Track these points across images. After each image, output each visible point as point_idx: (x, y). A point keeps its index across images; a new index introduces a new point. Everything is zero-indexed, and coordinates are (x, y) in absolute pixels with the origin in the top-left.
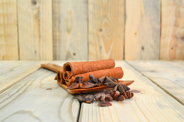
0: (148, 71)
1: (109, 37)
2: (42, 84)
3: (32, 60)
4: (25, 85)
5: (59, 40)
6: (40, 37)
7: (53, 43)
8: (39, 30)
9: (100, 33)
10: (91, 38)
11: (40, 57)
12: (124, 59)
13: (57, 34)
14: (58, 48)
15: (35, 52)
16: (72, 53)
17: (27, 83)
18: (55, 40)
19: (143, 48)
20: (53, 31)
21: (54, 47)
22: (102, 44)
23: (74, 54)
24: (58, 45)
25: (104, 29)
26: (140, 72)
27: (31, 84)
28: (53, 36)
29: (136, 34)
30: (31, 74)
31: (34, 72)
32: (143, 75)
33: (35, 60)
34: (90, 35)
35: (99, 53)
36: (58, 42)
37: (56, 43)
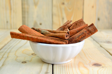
0: (105, 42)
1: (70, 9)
2: (17, 57)
3: (4, 29)
4: (3, 57)
5: (28, 12)
7: (23, 14)
8: (10, 3)
9: (63, 6)
10: (55, 11)
11: (11, 26)
13: (26, 6)
14: (26, 19)
15: (7, 22)
16: (38, 23)
17: (4, 55)
18: (24, 11)
19: (99, 19)
20: (22, 4)
21: (23, 17)
22: (64, 15)
23: (41, 24)
24: (26, 16)
25: (66, 3)
26: (98, 43)
27: (8, 57)
28: (22, 8)
29: (93, 7)
30: (6, 45)
31: (8, 43)
32: (101, 46)
33: (7, 29)
34: (54, 8)
36: (26, 13)
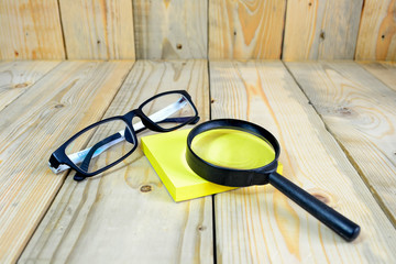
1: (252, 10)
2: (129, 167)
3: (93, 59)
5: (147, 17)
6: (106, 10)
7: (135, 22)
11: (108, 53)
12: (281, 57)
14: (144, 35)
15: (99, 42)
16: (174, 45)
18: (137, 16)
19: (322, 36)
21: (137, 31)
22: (238, 25)
23: (180, 47)
24: (144, 27)
28: (134, 7)
29: (310, 4)
32: (327, 129)
33: (100, 59)
35: (230, 46)
36: (144, 21)
37: (140, 23)
